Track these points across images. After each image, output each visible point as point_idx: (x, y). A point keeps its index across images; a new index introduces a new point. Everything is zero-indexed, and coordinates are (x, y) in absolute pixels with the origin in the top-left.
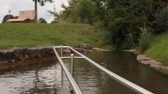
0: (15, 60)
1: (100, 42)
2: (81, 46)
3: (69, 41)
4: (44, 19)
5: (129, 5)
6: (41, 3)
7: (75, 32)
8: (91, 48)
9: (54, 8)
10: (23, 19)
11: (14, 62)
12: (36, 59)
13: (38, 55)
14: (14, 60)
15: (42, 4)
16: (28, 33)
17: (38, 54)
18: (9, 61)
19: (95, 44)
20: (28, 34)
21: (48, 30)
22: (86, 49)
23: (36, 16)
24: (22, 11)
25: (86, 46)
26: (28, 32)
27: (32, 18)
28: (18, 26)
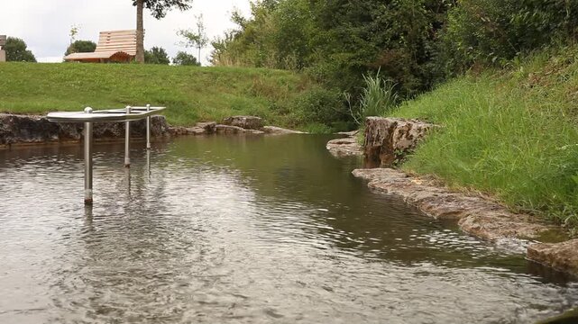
0: (60, 137)
1: (298, 114)
2: (235, 122)
3: (208, 108)
4: (191, 56)
5: (369, 19)
6: (157, 10)
7: (234, 87)
8: (260, 126)
9: (200, 26)
10: (107, 55)
11: (56, 141)
12: (107, 139)
13: (112, 130)
14: (56, 138)
15: (159, 15)
16: (106, 87)
17: (111, 127)
18: (46, 138)
19: (280, 119)
20: (106, 89)
21: (160, 81)
22: (246, 127)
23: (140, 45)
24: (105, 33)
25: (247, 120)
26: (107, 84)
27: (132, 52)
28: (84, 70)
